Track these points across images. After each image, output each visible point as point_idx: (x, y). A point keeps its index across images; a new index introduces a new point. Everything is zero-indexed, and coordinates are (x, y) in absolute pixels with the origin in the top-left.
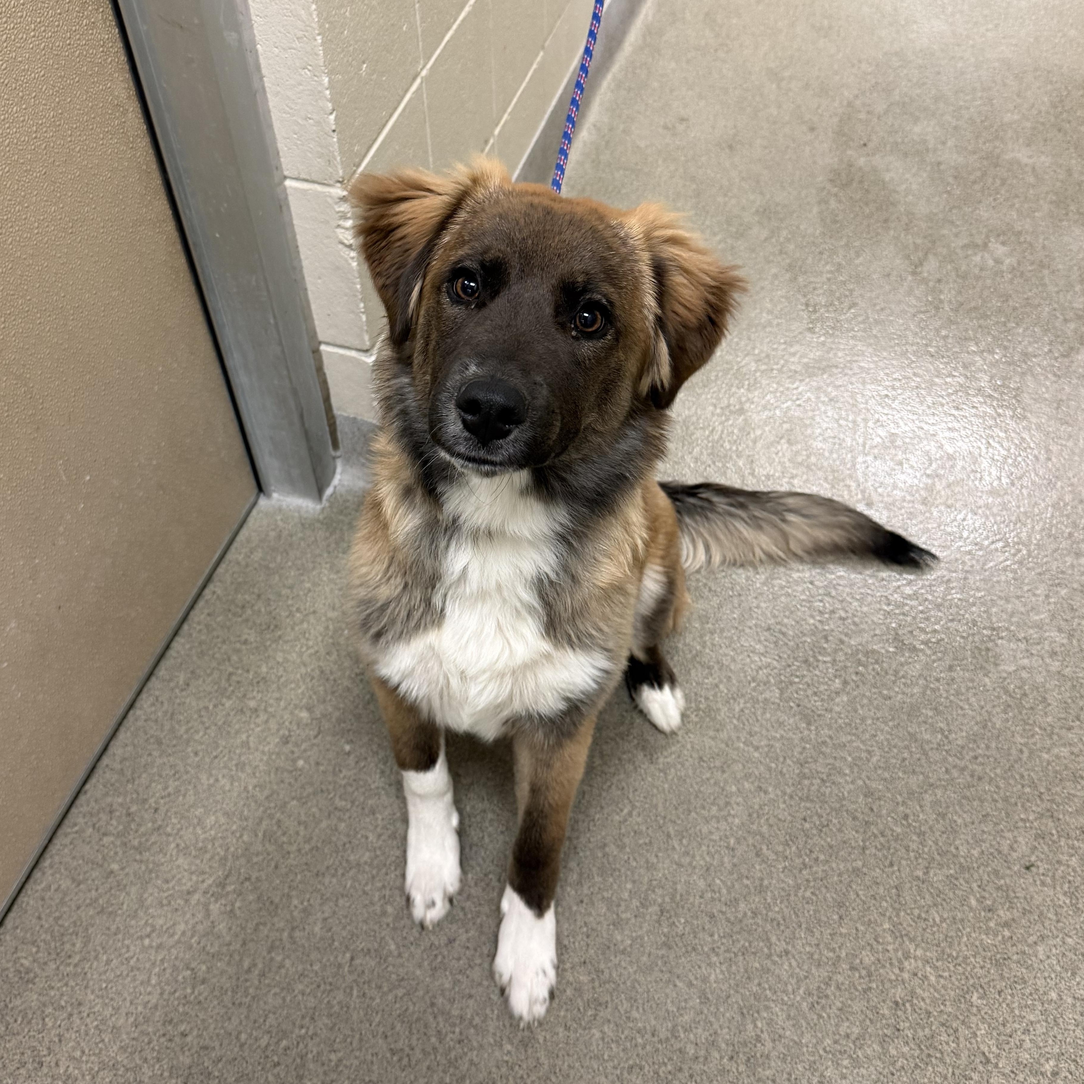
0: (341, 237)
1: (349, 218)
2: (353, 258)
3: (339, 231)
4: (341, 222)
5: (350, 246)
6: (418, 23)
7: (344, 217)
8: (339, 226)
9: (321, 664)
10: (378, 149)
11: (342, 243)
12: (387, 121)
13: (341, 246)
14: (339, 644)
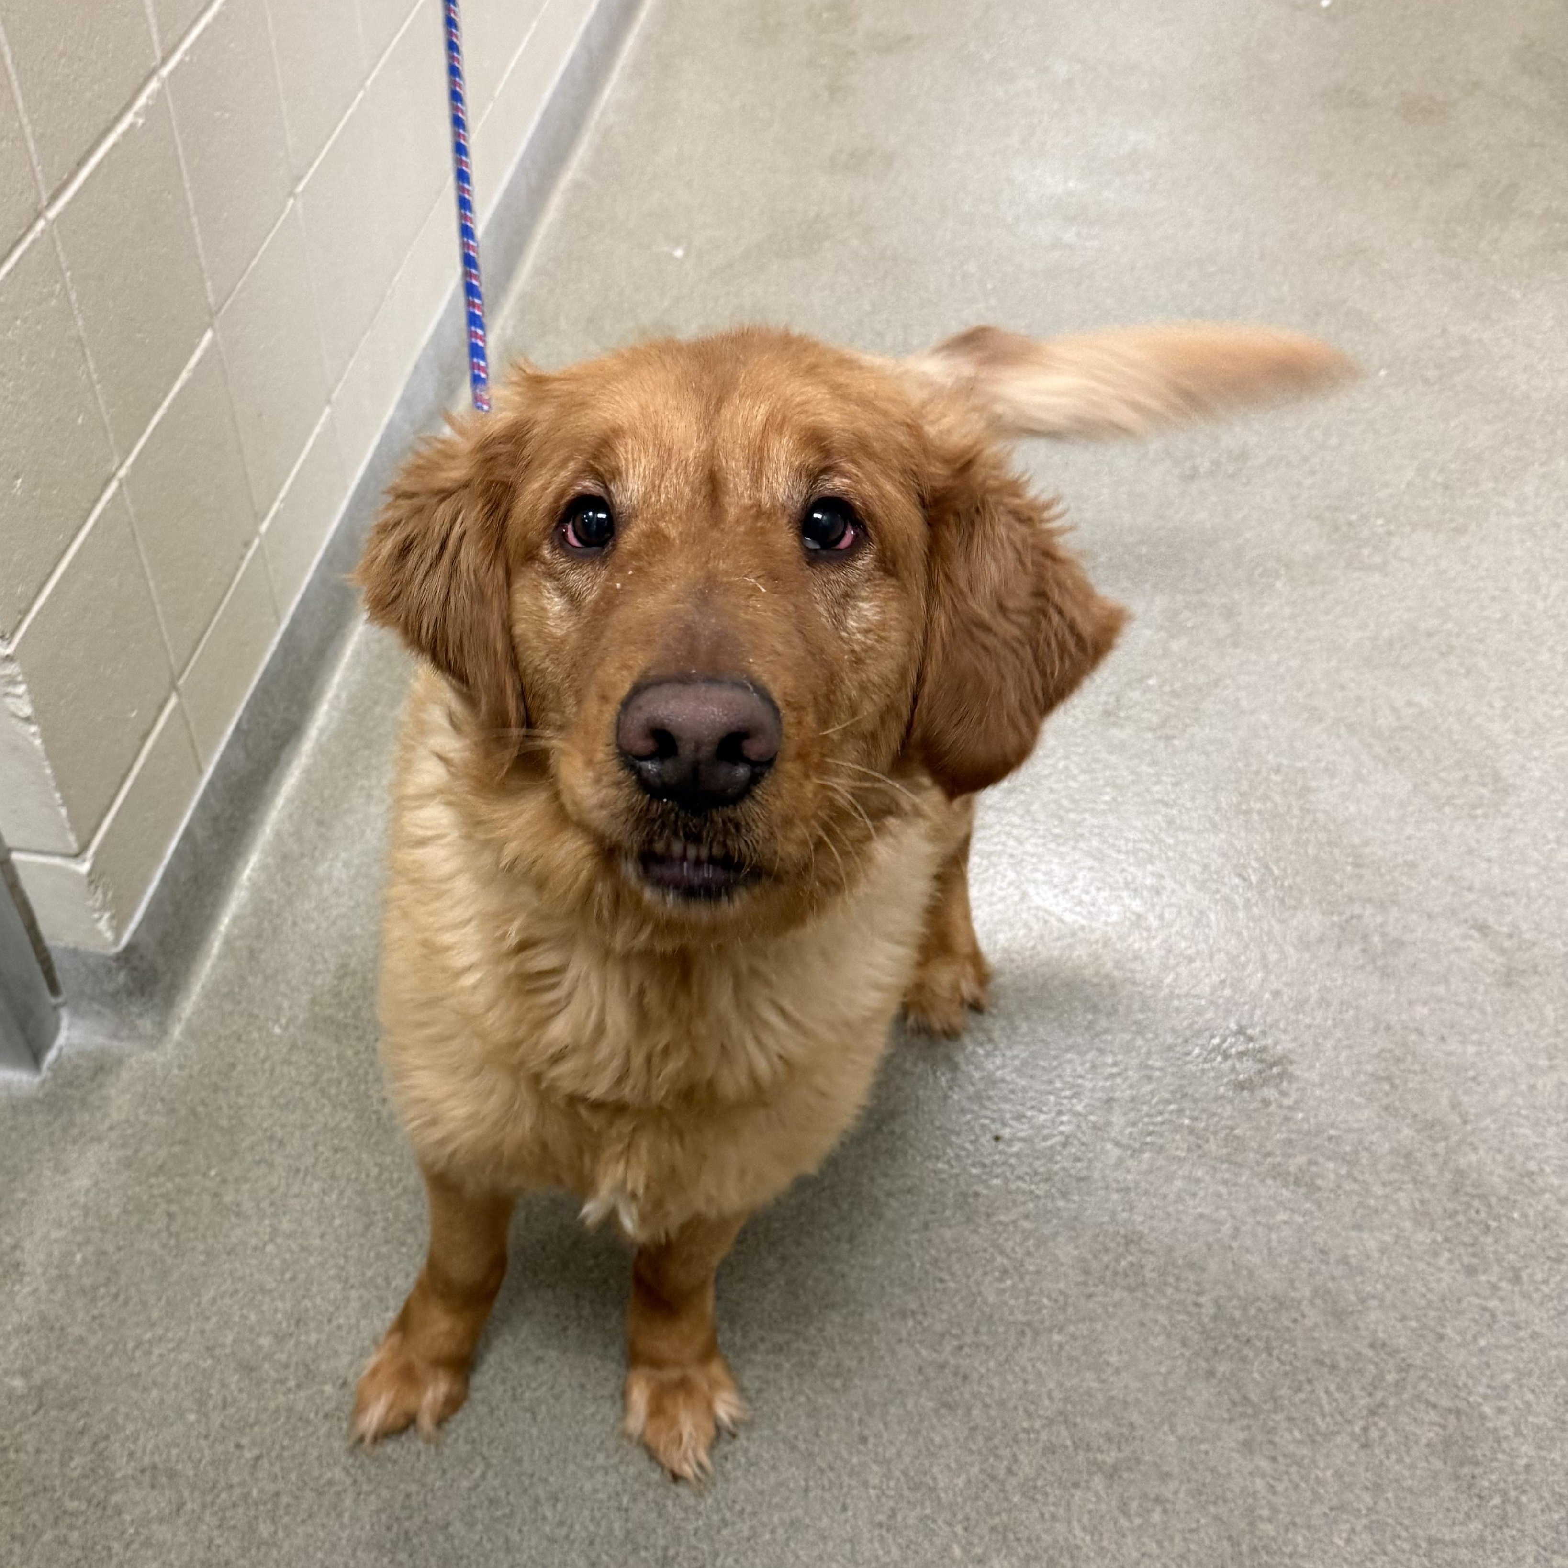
0: (12, 708)
1: (20, 683)
2: (34, 734)
3: (8, 700)
4: (10, 689)
5: (27, 720)
6: (103, 409)
7: (12, 681)
8: (7, 694)
9: (43, 1307)
10: (57, 586)
11: (14, 715)
12: (68, 546)
13: (14, 721)
14: (68, 1276)
